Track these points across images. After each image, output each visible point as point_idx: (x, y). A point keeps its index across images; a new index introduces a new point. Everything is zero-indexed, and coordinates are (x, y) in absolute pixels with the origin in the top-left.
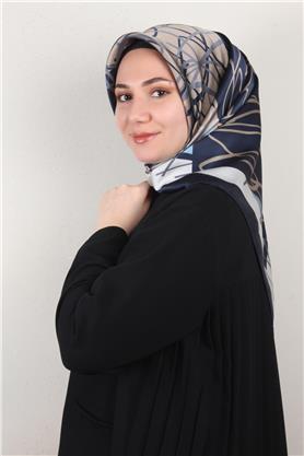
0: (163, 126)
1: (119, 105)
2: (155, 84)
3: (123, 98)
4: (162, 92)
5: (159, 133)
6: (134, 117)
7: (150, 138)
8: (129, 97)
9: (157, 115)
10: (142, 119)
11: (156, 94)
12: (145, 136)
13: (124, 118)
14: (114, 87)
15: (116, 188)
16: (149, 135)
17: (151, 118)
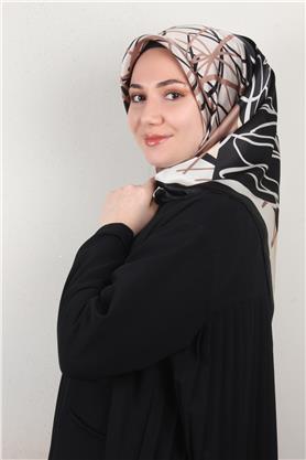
0: (175, 129)
1: (132, 105)
2: (169, 86)
3: (137, 98)
4: (176, 95)
5: (172, 136)
6: (146, 118)
7: (161, 141)
8: (143, 98)
9: (170, 117)
10: (154, 121)
11: (170, 96)
12: (157, 139)
13: (136, 119)
14: (129, 87)
15: (122, 189)
16: (161, 138)
17: (163, 120)
